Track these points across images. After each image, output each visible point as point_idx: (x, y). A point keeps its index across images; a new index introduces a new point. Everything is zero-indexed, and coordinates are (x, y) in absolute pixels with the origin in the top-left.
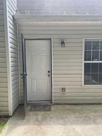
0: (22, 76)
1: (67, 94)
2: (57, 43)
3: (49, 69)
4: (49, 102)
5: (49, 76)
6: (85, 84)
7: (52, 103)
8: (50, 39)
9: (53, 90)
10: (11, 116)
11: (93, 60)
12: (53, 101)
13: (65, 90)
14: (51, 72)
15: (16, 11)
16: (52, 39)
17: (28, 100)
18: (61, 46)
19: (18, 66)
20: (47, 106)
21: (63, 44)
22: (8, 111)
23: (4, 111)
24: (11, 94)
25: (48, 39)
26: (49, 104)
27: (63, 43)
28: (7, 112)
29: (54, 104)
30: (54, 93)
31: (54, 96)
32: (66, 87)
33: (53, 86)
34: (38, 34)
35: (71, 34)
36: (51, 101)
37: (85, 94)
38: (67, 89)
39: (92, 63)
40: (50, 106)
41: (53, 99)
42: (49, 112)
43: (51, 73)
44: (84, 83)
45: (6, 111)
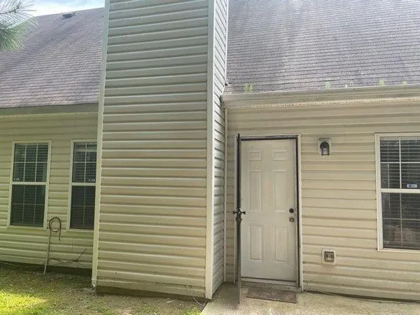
0: (236, 215)
1: (338, 267)
2: (311, 145)
3: (291, 205)
4: (293, 284)
5: (292, 220)
6: (385, 246)
7: (299, 286)
8: (296, 138)
9: (302, 256)
10: (209, 301)
11: (404, 187)
12: (302, 284)
13: (332, 257)
14: (298, 210)
15: (226, 85)
16: (299, 138)
17: (243, 274)
18: (320, 153)
19: (224, 195)
20: (286, 292)
21: (325, 149)
22: (204, 288)
23: (196, 287)
24: (212, 252)
25: (291, 138)
26: (292, 289)
27: (325, 145)
28: (202, 291)
29: (304, 291)
30: (303, 262)
31: (303, 272)
32: (335, 251)
33: (302, 246)
34: (268, 128)
35: (345, 126)
36: (297, 282)
37: (387, 271)
38: (337, 255)
39: (404, 195)
40: (295, 293)
41: (302, 279)
42: (292, 305)
43: (296, 213)
44: (384, 244)
45: (200, 288)
